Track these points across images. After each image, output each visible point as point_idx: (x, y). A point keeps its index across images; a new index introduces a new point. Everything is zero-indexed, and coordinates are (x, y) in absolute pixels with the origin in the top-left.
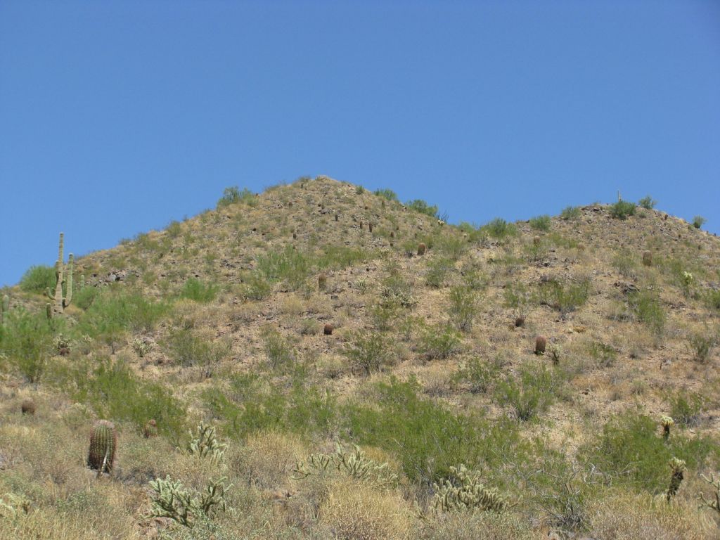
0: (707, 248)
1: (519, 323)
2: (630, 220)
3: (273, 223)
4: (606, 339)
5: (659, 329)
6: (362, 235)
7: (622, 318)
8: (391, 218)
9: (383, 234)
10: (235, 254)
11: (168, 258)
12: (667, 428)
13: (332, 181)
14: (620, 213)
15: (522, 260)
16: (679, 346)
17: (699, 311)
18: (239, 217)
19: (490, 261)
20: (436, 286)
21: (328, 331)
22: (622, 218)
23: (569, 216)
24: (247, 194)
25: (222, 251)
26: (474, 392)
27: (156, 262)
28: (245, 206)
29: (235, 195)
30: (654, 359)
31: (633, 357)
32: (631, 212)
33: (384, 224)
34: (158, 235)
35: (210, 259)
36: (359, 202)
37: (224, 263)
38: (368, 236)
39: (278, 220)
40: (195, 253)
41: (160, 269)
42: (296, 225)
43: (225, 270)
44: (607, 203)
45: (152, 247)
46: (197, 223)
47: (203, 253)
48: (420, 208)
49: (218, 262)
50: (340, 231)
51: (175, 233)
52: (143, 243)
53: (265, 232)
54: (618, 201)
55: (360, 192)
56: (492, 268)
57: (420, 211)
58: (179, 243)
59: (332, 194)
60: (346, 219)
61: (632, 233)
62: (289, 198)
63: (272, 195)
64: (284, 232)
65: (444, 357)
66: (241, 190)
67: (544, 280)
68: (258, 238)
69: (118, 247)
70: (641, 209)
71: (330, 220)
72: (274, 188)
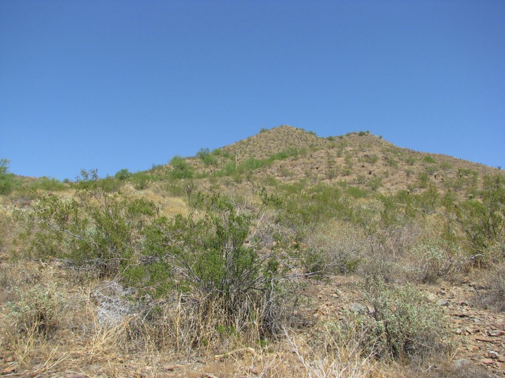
0: (384, 143)
1: (363, 166)
2: (364, 136)
3: (275, 137)
4: (385, 170)
5: (396, 168)
6: (299, 141)
7: (386, 165)
8: (305, 136)
9: (304, 140)
10: (267, 146)
11: (249, 146)
12: (408, 193)
13: (289, 126)
14: (361, 134)
15: (358, 150)
16: (402, 172)
17: (404, 164)
18: (266, 136)
19: (351, 150)
20: (339, 157)
21: (317, 168)
22: (362, 135)
23: (348, 135)
24: (267, 130)
25: (263, 145)
26: (359, 183)
27: (246, 148)
28: (267, 133)
29: (264, 130)
30: (397, 175)
31: (392, 175)
32: (364, 134)
33: (304, 138)
34: (245, 140)
35: (260, 147)
36: (297, 132)
37: (264, 148)
38: (300, 141)
39: (277, 136)
40: (256, 145)
41: (247, 149)
42: (281, 138)
43: (265, 150)
44: (358, 132)
45: (244, 143)
46: (255, 137)
47: (258, 145)
48: (311, 133)
49: (262, 147)
50: (293, 140)
51: (250, 140)
52: (242, 142)
53: (273, 139)
54: (360, 131)
55: (297, 129)
56: (352, 152)
57: (312, 134)
58: (251, 142)
59: (290, 130)
60: (294, 136)
61: (365, 140)
62: (279, 131)
63: (274, 130)
64: (278, 140)
65: (348, 175)
66: (265, 128)
67: (365, 155)
68: (272, 141)
69: (234, 144)
70: (366, 133)
71: (290, 137)
72: (274, 128)
